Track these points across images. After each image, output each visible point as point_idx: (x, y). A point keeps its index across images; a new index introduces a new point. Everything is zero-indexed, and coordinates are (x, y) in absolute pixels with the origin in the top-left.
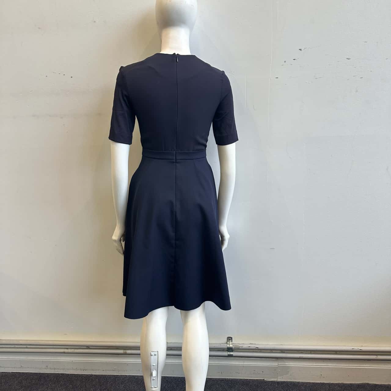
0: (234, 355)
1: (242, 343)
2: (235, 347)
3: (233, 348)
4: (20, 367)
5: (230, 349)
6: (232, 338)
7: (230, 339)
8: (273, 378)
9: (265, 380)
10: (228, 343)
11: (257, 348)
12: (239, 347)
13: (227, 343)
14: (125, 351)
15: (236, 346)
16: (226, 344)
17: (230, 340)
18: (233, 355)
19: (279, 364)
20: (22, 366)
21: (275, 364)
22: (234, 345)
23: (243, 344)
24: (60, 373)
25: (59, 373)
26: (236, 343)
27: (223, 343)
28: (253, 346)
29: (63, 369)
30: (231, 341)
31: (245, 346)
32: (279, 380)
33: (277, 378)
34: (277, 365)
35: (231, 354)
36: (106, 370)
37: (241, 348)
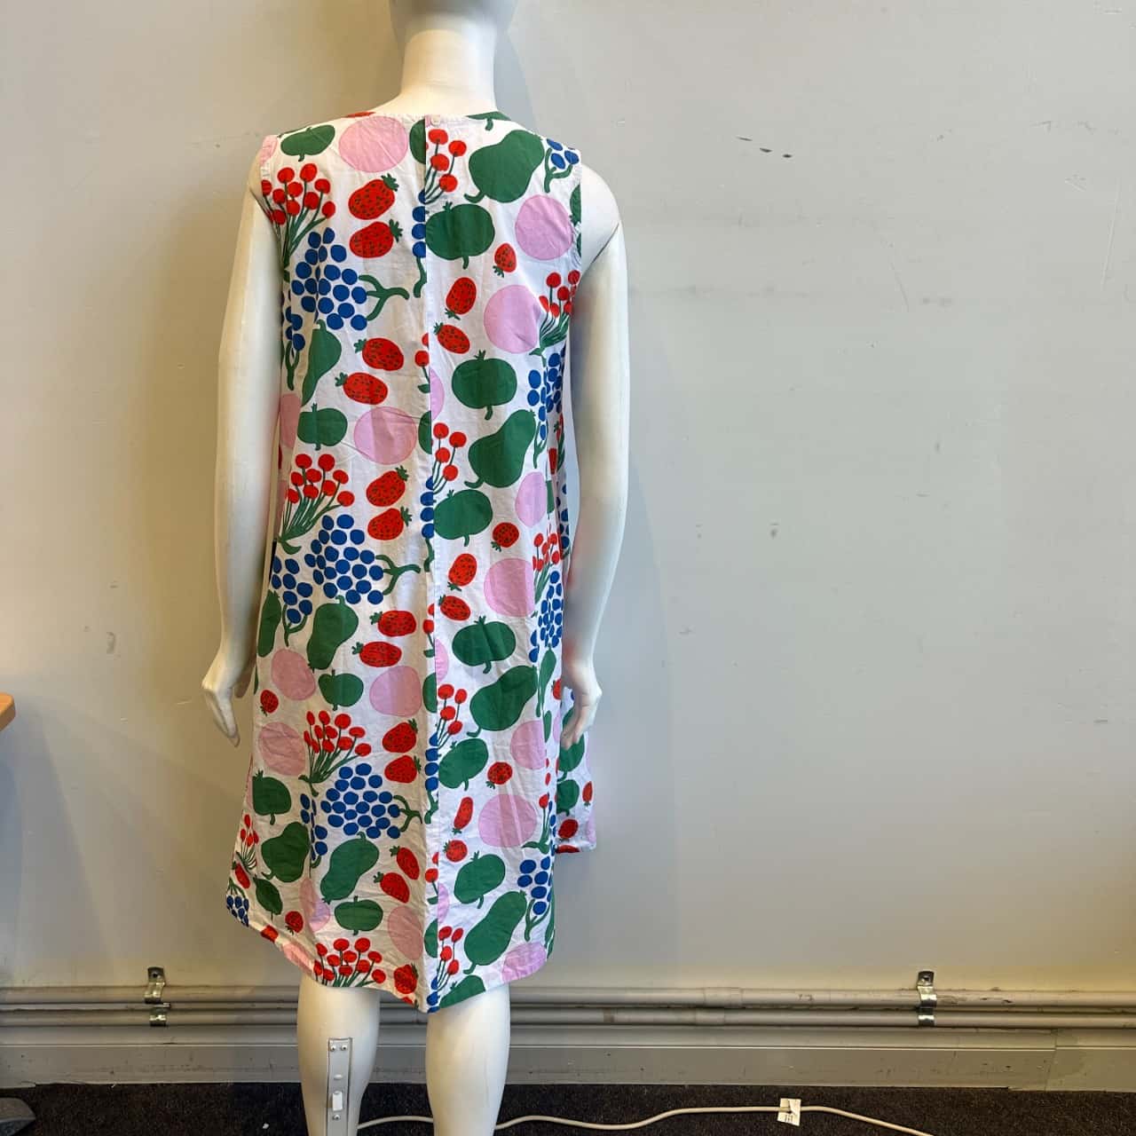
0: (936, 1023)
1: (961, 988)
2: (943, 1001)
3: (938, 1003)
4: (267, 1069)
5: (927, 1007)
6: (931, 974)
7: (927, 976)
8: (1035, 1083)
9: (1011, 1088)
10: (919, 987)
11: (1006, 1004)
12: (954, 1001)
13: (917, 990)
14: (609, 1015)
15: (945, 997)
16: (916, 994)
17: (926, 979)
18: (932, 1021)
19: (1058, 1044)
20: (273, 1063)
21: (1045, 1045)
22: (939, 994)
23: (964, 990)
24: (394, 1082)
25: (390, 1082)
26: (943, 987)
27: (903, 989)
28: (996, 997)
29: (405, 1071)
30: (927, 984)
31: (972, 998)
32: (1049, 1088)
33: (1046, 1082)
34: (1053, 1046)
35: (927, 1020)
36: (539, 1071)
37: (959, 1002)
